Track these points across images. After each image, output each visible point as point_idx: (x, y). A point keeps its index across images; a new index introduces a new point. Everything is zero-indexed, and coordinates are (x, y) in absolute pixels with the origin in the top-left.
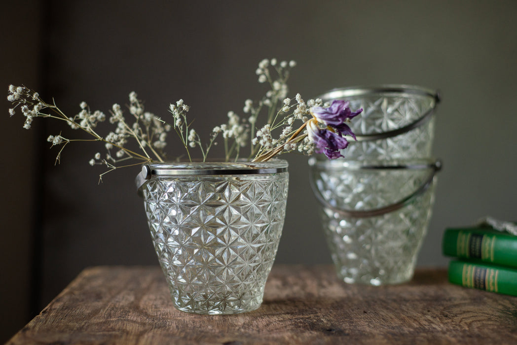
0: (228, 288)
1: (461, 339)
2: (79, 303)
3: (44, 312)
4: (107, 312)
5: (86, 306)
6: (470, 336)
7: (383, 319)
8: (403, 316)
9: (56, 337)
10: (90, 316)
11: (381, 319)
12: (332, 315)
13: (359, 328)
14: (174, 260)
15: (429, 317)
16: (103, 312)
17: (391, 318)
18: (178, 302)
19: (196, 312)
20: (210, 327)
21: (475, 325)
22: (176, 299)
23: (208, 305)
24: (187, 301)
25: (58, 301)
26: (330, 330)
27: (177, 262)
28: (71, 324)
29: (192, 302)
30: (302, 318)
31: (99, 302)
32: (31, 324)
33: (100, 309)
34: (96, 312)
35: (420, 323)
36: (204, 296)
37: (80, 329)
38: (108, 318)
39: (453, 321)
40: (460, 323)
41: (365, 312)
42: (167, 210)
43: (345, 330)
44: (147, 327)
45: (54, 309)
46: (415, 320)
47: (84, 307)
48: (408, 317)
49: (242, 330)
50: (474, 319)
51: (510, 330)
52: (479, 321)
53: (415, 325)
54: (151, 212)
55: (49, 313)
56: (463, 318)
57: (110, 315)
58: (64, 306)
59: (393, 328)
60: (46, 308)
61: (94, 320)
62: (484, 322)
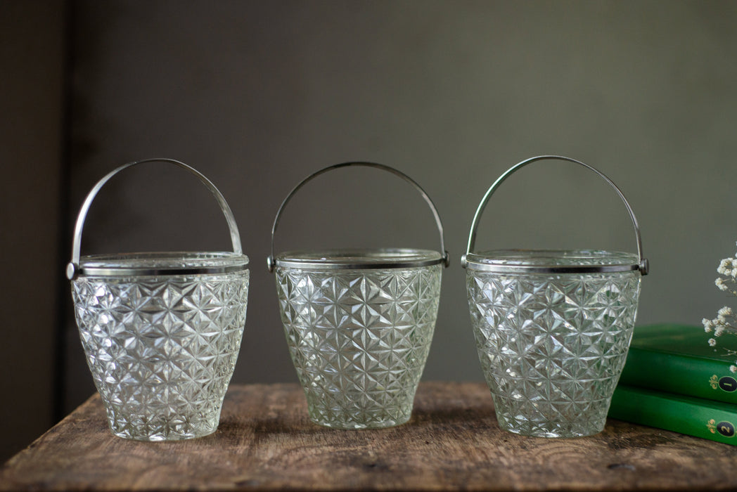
0: (172, 410)
1: (526, 475)
2: (79, 434)
3: (33, 446)
4: (110, 445)
5: (86, 438)
6: (539, 473)
7: (445, 452)
8: (471, 447)
9: (39, 477)
10: (87, 450)
11: (442, 452)
12: (383, 446)
13: (410, 463)
14: (107, 376)
15: (502, 449)
16: (105, 445)
17: (455, 450)
18: (114, 426)
19: (135, 437)
20: (228, 463)
21: (552, 459)
22: (112, 422)
23: (148, 430)
24: (123, 425)
25: (53, 432)
26: (373, 466)
27: (110, 379)
28: (61, 461)
29: (128, 426)
30: (346, 452)
31: (103, 432)
32: (13, 461)
33: (102, 442)
34: (97, 445)
35: (486, 456)
36: (142, 418)
37: (70, 467)
38: (109, 452)
39: (528, 454)
40: (536, 455)
41: (427, 443)
42: (98, 317)
43: (392, 464)
44: (153, 463)
45: (46, 442)
46: (483, 452)
47: (84, 439)
48: (476, 448)
49: (267, 467)
50: (557, 450)
51: (593, 464)
52: (561, 453)
53: (480, 458)
54: (80, 318)
55: (39, 446)
56: (544, 450)
57: (112, 449)
58: (59, 438)
59: (451, 462)
60: (37, 440)
61: (91, 456)
62: (567, 455)
